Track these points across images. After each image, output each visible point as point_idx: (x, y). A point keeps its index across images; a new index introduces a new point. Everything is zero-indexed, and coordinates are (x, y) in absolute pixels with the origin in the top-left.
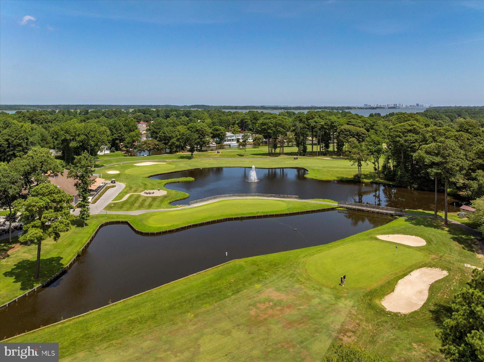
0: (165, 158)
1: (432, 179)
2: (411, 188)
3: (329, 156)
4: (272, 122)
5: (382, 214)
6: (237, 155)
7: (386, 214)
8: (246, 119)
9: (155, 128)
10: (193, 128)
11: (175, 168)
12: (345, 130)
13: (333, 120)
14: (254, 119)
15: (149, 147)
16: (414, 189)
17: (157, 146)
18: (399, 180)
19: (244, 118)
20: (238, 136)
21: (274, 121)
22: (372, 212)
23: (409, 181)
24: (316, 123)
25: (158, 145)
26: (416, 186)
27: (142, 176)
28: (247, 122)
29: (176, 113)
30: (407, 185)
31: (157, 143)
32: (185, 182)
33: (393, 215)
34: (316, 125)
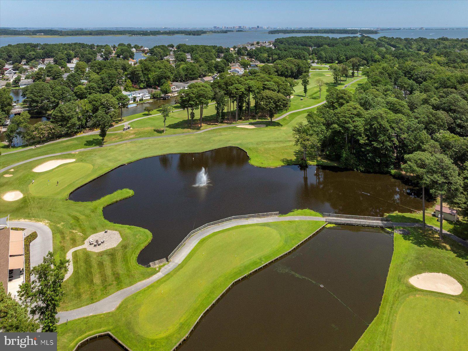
0: (68, 148)
1: (378, 162)
2: (357, 170)
3: (246, 119)
4: (194, 92)
5: (372, 227)
6: (155, 130)
7: (377, 227)
8: (137, 71)
9: (35, 96)
10: (96, 101)
11: (94, 171)
12: (267, 97)
13: (251, 85)
14: (146, 69)
15: (42, 134)
16: (361, 171)
17: (53, 131)
18: (345, 162)
19: (135, 70)
20: (134, 94)
21: (196, 90)
22: (362, 226)
23: (355, 164)
24: (237, 89)
25: (53, 129)
26: (362, 169)
27: (60, 197)
28: (139, 74)
29: (34, 53)
30: (353, 168)
31: (52, 126)
32: (124, 199)
33: (383, 228)
34: (237, 92)
